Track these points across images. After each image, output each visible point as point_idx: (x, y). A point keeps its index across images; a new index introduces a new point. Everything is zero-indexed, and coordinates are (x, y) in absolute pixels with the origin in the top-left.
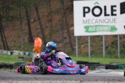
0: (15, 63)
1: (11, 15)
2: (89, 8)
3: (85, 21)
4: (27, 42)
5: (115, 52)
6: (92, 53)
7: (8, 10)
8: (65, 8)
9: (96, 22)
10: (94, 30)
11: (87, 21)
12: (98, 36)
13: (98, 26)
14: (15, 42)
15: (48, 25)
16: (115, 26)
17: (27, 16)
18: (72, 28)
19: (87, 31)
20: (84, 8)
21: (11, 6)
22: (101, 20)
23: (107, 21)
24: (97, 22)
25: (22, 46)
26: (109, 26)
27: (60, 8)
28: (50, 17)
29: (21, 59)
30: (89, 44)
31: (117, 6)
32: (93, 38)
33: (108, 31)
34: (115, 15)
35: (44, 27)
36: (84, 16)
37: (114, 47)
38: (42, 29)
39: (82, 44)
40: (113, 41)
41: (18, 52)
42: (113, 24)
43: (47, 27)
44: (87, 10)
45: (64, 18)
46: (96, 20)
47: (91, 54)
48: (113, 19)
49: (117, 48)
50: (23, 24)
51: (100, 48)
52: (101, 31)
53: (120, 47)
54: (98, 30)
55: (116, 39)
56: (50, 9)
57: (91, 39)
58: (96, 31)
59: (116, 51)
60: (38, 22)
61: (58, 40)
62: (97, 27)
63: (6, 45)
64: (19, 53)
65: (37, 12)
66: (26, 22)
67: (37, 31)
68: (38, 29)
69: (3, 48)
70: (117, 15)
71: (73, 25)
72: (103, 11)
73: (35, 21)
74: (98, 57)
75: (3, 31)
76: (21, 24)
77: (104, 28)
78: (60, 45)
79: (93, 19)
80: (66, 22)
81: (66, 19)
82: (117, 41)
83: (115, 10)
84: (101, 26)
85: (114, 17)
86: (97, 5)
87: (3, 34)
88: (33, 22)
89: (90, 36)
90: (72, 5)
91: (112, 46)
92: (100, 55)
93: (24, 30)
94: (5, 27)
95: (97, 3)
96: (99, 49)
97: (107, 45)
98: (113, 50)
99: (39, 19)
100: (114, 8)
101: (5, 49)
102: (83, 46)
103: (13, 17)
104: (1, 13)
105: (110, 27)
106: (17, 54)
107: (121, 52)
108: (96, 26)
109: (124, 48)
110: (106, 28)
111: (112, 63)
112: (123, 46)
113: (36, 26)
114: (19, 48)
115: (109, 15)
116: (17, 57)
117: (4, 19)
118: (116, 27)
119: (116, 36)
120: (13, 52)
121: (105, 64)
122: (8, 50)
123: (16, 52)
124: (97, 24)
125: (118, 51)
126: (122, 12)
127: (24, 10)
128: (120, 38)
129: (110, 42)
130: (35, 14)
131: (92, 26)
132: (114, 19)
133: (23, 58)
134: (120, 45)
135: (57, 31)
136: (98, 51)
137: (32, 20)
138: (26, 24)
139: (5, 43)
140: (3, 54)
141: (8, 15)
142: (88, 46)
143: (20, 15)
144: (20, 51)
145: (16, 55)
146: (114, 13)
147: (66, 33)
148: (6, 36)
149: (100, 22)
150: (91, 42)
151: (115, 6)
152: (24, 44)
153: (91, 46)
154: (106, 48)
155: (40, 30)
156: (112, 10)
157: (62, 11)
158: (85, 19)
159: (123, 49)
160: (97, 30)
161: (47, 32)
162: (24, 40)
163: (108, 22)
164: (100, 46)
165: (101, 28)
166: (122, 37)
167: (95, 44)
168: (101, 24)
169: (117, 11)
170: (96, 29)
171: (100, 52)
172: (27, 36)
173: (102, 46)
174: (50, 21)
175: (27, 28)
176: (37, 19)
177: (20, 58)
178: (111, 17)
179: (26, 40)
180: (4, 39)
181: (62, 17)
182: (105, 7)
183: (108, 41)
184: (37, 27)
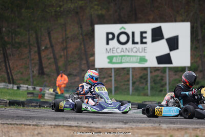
0: (27, 100)
1: (17, 40)
2: (113, 34)
3: (108, 50)
4: (37, 75)
5: (144, 88)
6: (117, 89)
7: (14, 35)
8: (84, 33)
9: (121, 52)
10: (120, 61)
11: (111, 50)
12: (124, 69)
13: (124, 56)
14: (22, 74)
15: (62, 54)
16: (144, 56)
17: (38, 43)
18: (92, 58)
19: (111, 62)
20: (108, 34)
21: (18, 30)
22: (128, 49)
23: (135, 50)
24: (124, 51)
25: (31, 80)
26: (137, 56)
27: (78, 34)
28: (65, 44)
29: (30, 95)
30: (113, 78)
31: (148, 32)
32: (118, 70)
33: (137, 62)
34: (146, 43)
35: (57, 57)
36: (108, 43)
37: (143, 83)
38: (55, 58)
39: (104, 78)
40: (142, 75)
41: (27, 86)
42: (142, 54)
43: (61, 57)
44: (110, 36)
45: (82, 46)
46: (122, 49)
47: (115, 91)
48: (142, 48)
49: (146, 84)
50: (32, 53)
51: (126, 83)
52: (128, 62)
53: (151, 82)
54: (125, 61)
55: (145, 72)
56: (66, 35)
57: (115, 72)
58: (121, 63)
59: (146, 88)
60: (50, 50)
61: (75, 72)
62: (123, 58)
63: (11, 77)
64: (27, 88)
65: (50, 38)
66: (36, 49)
67: (49, 61)
68: (50, 58)
69: (7, 81)
70: (148, 43)
71: (93, 55)
72: (131, 38)
73: (46, 48)
74: (124, 95)
75: (8, 60)
76: (30, 52)
77: (131, 58)
78: (77, 79)
79: (118, 48)
80: (85, 51)
81: (84, 47)
82: (147, 74)
83: (145, 38)
84: (128, 56)
85: (144, 46)
86: (123, 30)
87: (7, 64)
88: (43, 50)
89: (114, 68)
90: (93, 31)
91: (140, 81)
92: (126, 91)
93: (33, 59)
94: (10, 55)
95: (123, 28)
96: (124, 85)
97: (134, 80)
98: (141, 86)
99: (52, 46)
100: (144, 35)
101: (10, 83)
102: (105, 81)
103: (20, 44)
104: (6, 38)
105: (139, 58)
106: (26, 89)
107: (152, 88)
108: (122, 56)
109: (155, 83)
110: (134, 59)
111: (145, 102)
112: (154, 81)
113: (48, 55)
114: (26, 82)
115: (137, 43)
116: (26, 93)
117: (8, 46)
118: (146, 58)
119: (145, 69)
120: (20, 87)
121: (136, 102)
122: (14, 83)
123: (24, 87)
124: (123, 54)
125: (148, 87)
126: (154, 40)
127: (34, 36)
128: (151, 72)
129: (139, 76)
130: (47, 40)
131: (116, 56)
132: (145, 48)
133: (32, 93)
134: (150, 80)
135: (73, 62)
136: (124, 87)
137: (43, 48)
138: (35, 52)
139: (10, 75)
140: (8, 89)
141: (13, 41)
142: (111, 81)
143: (29, 41)
144: (29, 85)
145: (24, 90)
146: (144, 40)
147: (84, 64)
148: (11, 66)
149: (127, 52)
150: (115, 76)
151: (145, 32)
152: (33, 76)
153: (115, 80)
154: (134, 83)
155: (52, 60)
156: (142, 38)
157: (81, 37)
158: (108, 47)
159: (153, 85)
160: (123, 61)
161: (61, 63)
162: (33, 72)
163: (136, 52)
164: (125, 81)
165: (128, 59)
166: (153, 71)
167: (119, 78)
168: (127, 54)
169: (147, 38)
170: (121, 59)
171: (126, 89)
172: (37, 67)
173: (128, 81)
174: (66, 48)
175: (37, 57)
176: (49, 46)
177: (28, 93)
178: (140, 46)
179: (35, 72)
180: (9, 71)
181: (81, 44)
182: (133, 33)
183: (136, 75)
184: (49, 57)
